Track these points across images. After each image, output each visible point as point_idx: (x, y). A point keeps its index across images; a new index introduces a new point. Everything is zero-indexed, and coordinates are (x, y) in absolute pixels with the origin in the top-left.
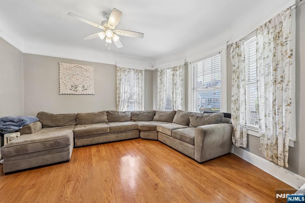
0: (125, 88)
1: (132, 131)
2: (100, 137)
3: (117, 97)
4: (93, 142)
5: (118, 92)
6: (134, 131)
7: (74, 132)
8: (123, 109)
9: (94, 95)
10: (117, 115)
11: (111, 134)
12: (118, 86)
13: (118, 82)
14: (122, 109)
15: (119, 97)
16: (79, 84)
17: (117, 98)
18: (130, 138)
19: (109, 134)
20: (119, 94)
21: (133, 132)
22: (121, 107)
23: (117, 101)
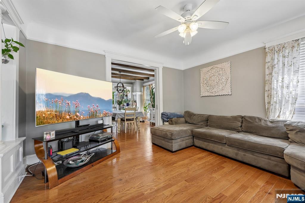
0: (283, 78)
1: (267, 157)
2: (214, 145)
3: (266, 95)
4: (208, 148)
5: (267, 88)
6: (272, 158)
7: (192, 131)
8: (279, 116)
9: (231, 95)
10: (256, 124)
11: (228, 147)
12: (267, 78)
13: (267, 72)
14: (276, 116)
15: (270, 96)
16: (215, 85)
17: (266, 98)
18: (262, 167)
19: (225, 145)
20: (269, 90)
21: (270, 159)
22: (275, 112)
23: (266, 102)
